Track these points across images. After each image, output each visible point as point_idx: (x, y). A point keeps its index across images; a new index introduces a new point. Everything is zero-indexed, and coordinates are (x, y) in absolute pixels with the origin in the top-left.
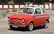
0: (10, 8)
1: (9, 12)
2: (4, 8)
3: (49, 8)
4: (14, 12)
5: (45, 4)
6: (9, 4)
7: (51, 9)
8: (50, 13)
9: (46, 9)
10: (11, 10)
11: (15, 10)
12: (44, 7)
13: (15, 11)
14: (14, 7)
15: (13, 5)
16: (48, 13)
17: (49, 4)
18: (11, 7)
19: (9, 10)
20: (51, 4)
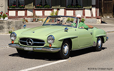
0: (28, 15)
1: (27, 22)
2: (19, 15)
3: (92, 15)
4: (34, 22)
5: (85, 9)
6: (27, 9)
7: (94, 18)
8: (93, 23)
9: (87, 17)
10: (30, 18)
11: (37, 18)
12: (84, 14)
13: (37, 20)
14: (34, 13)
15: (33, 10)
16: (89, 23)
17: (91, 9)
18: (30, 13)
19: (26, 18)
20: (94, 9)
